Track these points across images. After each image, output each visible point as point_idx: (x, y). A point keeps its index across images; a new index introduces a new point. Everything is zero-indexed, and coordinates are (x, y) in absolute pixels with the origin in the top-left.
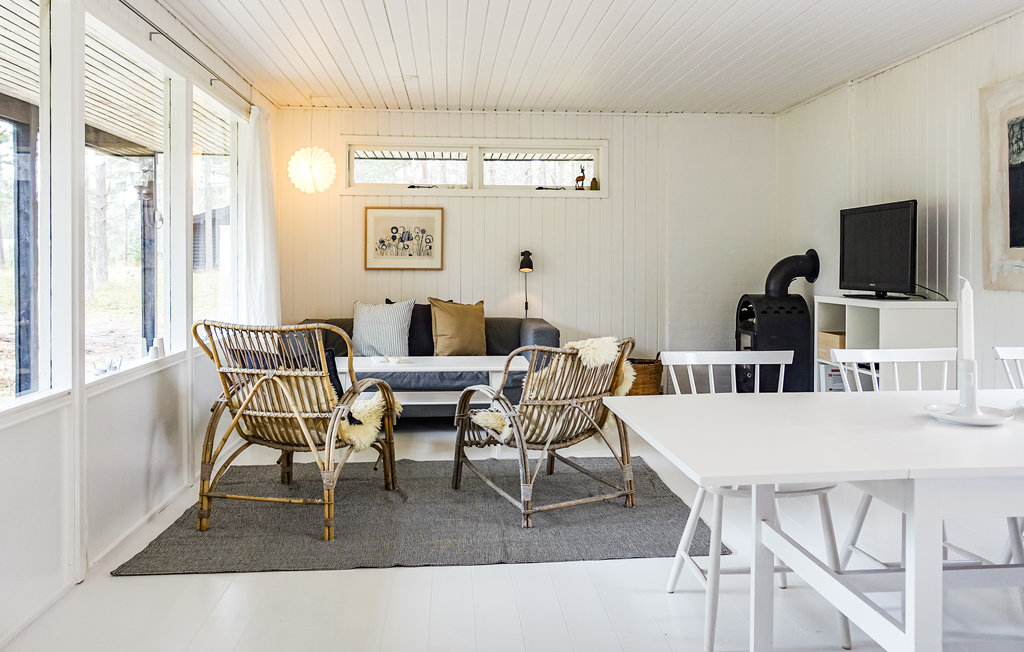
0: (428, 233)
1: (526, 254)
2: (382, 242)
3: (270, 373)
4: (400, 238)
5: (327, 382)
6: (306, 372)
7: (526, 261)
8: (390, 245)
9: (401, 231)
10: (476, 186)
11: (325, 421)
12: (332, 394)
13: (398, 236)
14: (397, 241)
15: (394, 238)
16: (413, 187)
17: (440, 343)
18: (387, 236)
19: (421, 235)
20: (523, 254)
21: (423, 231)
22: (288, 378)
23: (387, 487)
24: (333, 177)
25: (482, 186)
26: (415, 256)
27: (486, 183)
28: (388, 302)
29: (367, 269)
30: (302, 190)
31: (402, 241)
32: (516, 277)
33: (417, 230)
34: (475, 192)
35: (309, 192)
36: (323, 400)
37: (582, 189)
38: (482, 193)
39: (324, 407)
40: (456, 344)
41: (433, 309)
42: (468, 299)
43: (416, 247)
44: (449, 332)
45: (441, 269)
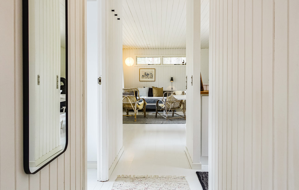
1: (172, 78)
2: (143, 76)
3: (126, 96)
4: (147, 75)
5: (135, 97)
6: (132, 96)
7: (172, 79)
8: (144, 76)
9: (147, 73)
10: (162, 64)
11: (135, 104)
12: (136, 99)
13: (146, 74)
15: (145, 75)
16: (149, 64)
17: (154, 95)
20: (171, 78)
21: (151, 73)
22: (129, 97)
23: (144, 117)
24: (134, 63)
25: (163, 64)
26: (149, 78)
27: (164, 64)
28: (144, 87)
29: (140, 81)
30: (128, 65)
32: (170, 82)
34: (161, 65)
35: (129, 66)
36: (134, 100)
37: (183, 64)
38: (163, 66)
39: (135, 102)
40: (157, 95)
41: (153, 89)
42: (160, 87)
44: (156, 93)
45: (155, 81)
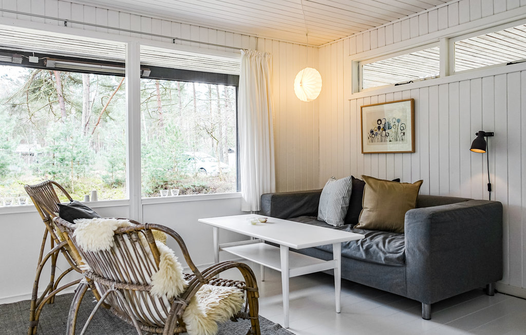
0: (402, 121)
2: (372, 132)
4: (383, 128)
8: (377, 134)
9: (383, 123)
13: (382, 126)
14: (381, 130)
15: (379, 128)
16: (398, 84)
18: (374, 127)
19: (397, 124)
20: (477, 134)
21: (399, 121)
26: (394, 142)
29: (363, 153)
31: (385, 130)
33: (394, 120)
41: (365, 185)
43: (393, 134)
45: (413, 152)
